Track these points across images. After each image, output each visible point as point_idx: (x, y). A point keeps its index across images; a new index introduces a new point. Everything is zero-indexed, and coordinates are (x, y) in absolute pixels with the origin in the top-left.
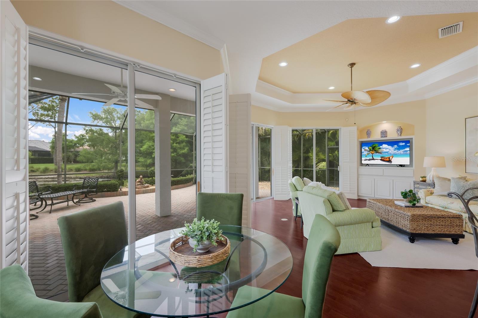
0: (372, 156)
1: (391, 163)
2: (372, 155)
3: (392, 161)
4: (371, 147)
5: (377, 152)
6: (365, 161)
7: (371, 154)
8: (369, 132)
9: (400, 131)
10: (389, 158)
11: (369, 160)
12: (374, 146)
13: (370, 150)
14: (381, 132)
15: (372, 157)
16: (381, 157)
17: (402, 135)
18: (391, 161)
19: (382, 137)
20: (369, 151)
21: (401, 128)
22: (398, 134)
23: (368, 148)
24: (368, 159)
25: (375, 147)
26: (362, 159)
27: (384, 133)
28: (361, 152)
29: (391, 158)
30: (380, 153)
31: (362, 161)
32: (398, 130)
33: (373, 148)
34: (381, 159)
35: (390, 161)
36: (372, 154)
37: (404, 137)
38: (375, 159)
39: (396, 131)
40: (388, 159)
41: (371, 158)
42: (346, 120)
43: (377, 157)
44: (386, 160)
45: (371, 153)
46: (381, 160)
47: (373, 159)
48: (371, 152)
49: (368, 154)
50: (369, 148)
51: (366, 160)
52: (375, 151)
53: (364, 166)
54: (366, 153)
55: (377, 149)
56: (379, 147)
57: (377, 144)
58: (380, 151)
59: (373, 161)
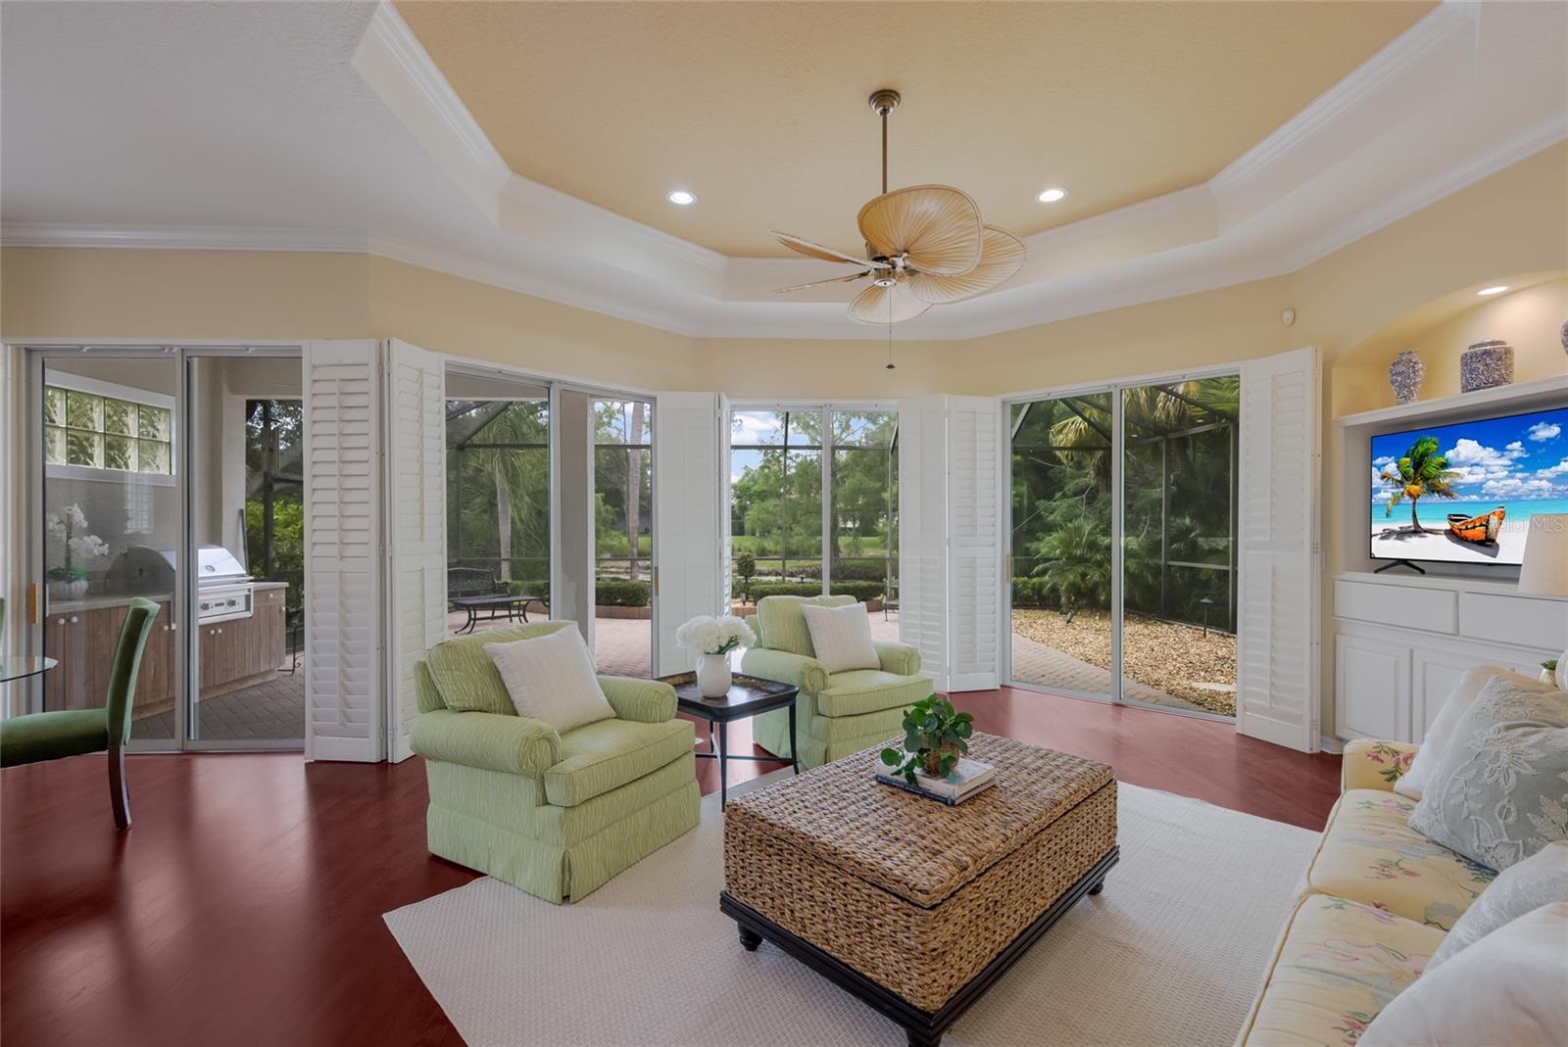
0: (1411, 514)
1: (1492, 557)
2: (1414, 503)
3: (1497, 541)
4: (1406, 456)
5: (1434, 489)
6: (1386, 541)
7: (1407, 498)
8: (1401, 368)
10: (1487, 525)
11: (1402, 534)
12: (1421, 449)
13: (1406, 477)
14: (1462, 359)
15: (1414, 515)
16: (1452, 519)
18: (1493, 541)
19: (1465, 390)
20: (1401, 482)
23: (1394, 465)
24: (1396, 527)
25: (1424, 455)
26: (1377, 528)
28: (1371, 491)
29: (1494, 521)
30: (1446, 493)
31: (1373, 539)
33: (1418, 464)
34: (1449, 527)
35: (1487, 543)
36: (1411, 502)
38: (1426, 531)
40: (1478, 533)
44: (1469, 534)
45: (1410, 495)
46: (1451, 534)
47: (1417, 531)
48: (1408, 486)
49: (1396, 500)
50: (1398, 467)
51: (1387, 535)
52: (1426, 479)
53: (1376, 572)
54: (1389, 495)
55: (1431, 470)
56: (1443, 455)
57: (1434, 439)
58: (1447, 481)
59: (1414, 540)
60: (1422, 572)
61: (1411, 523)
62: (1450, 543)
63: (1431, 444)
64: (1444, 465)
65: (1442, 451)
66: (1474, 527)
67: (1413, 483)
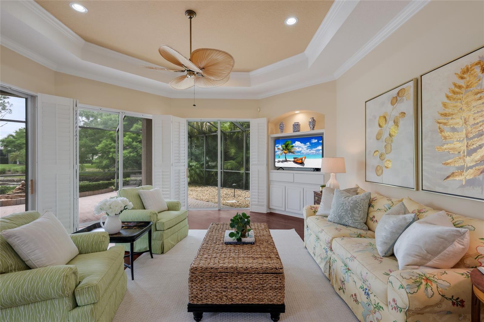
0: (285, 157)
1: (304, 166)
2: (286, 155)
3: (304, 163)
4: (284, 144)
5: (290, 152)
7: (284, 154)
8: (281, 125)
9: (313, 123)
10: (302, 160)
11: (283, 162)
12: (287, 143)
13: (283, 149)
14: (293, 125)
15: (286, 157)
16: (294, 158)
17: (315, 128)
18: (303, 163)
19: (294, 132)
20: (282, 150)
21: (314, 120)
22: (311, 128)
23: (281, 146)
24: (281, 160)
25: (288, 144)
26: (276, 160)
27: (297, 126)
28: (275, 152)
29: (303, 159)
30: (293, 153)
31: (276, 163)
32: (310, 122)
33: (286, 146)
34: (293, 160)
35: (302, 163)
36: (285, 154)
37: (316, 131)
38: (288, 161)
39: (308, 123)
40: (300, 161)
41: (284, 159)
42: (257, 110)
43: (290, 158)
44: (298, 161)
45: (285, 153)
46: (294, 161)
47: (286, 161)
48: (284, 151)
49: (281, 154)
51: (279, 162)
52: (288, 150)
53: (277, 170)
54: (279, 153)
55: (290, 148)
56: (292, 145)
57: (290, 141)
58: (293, 150)
59: (286, 163)
60: (284, 170)
61: (285, 159)
62: (294, 163)
63: (289, 142)
64: (293, 147)
65: (292, 144)
66: (299, 160)
67: (285, 150)
